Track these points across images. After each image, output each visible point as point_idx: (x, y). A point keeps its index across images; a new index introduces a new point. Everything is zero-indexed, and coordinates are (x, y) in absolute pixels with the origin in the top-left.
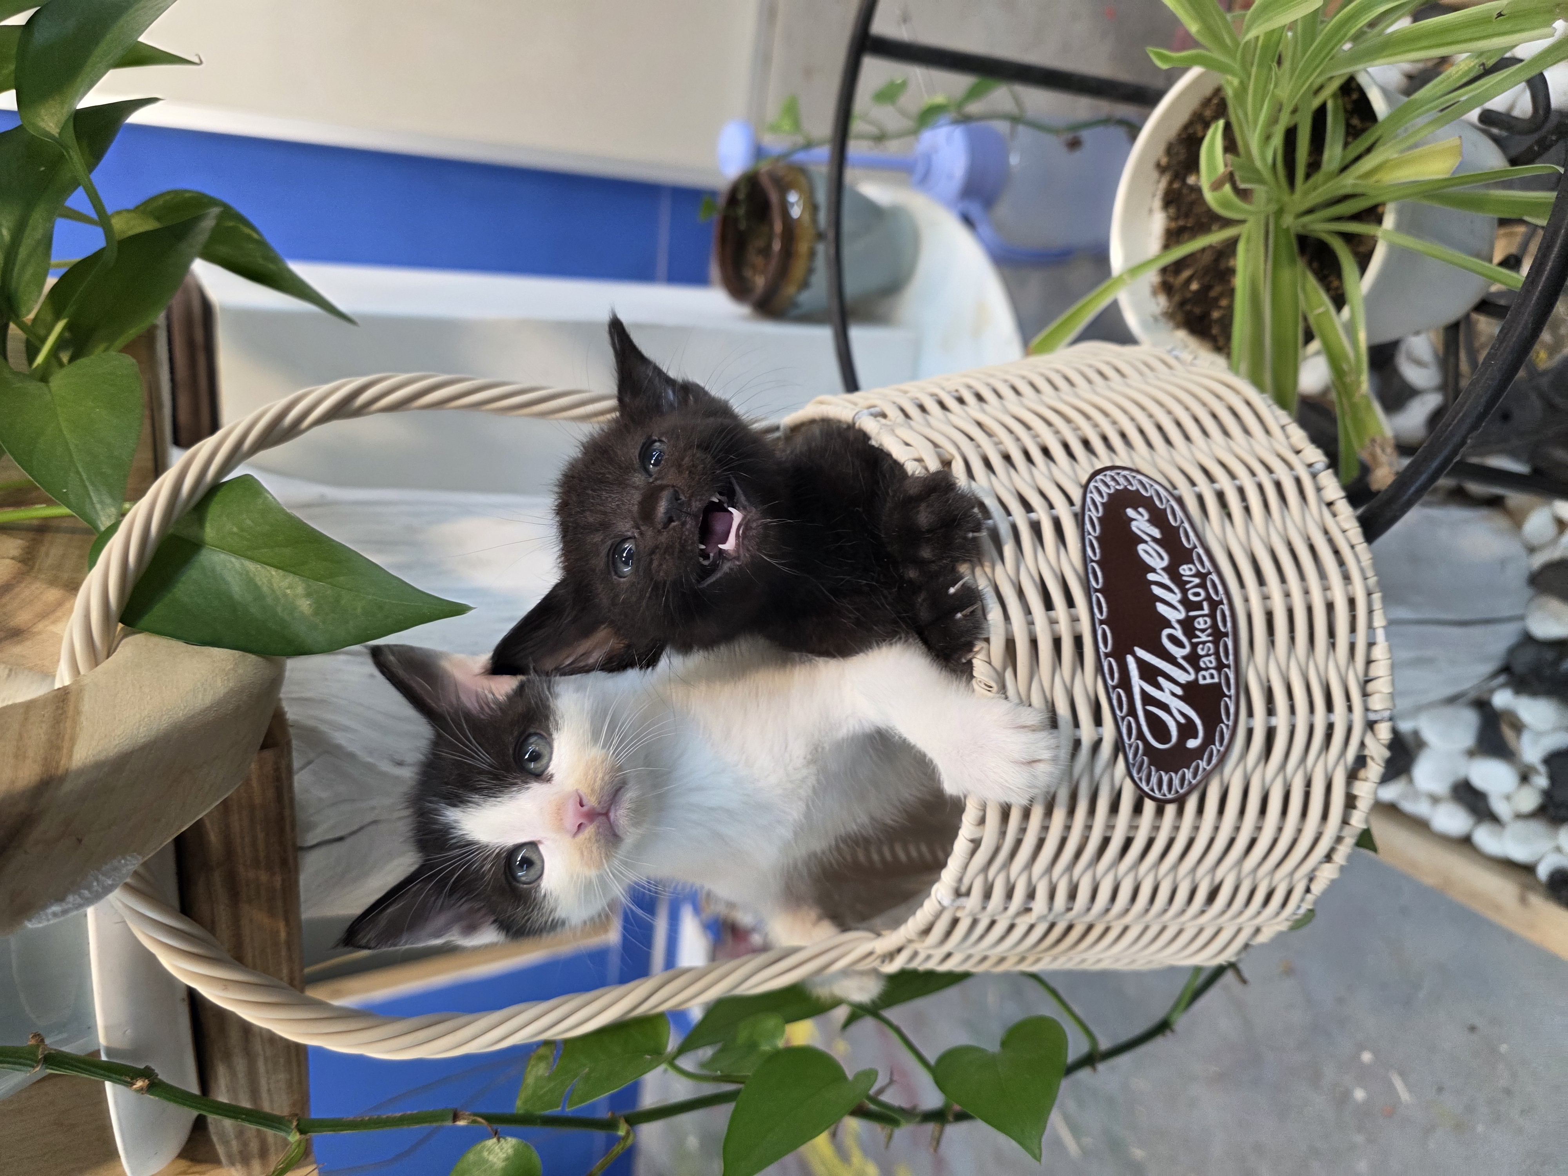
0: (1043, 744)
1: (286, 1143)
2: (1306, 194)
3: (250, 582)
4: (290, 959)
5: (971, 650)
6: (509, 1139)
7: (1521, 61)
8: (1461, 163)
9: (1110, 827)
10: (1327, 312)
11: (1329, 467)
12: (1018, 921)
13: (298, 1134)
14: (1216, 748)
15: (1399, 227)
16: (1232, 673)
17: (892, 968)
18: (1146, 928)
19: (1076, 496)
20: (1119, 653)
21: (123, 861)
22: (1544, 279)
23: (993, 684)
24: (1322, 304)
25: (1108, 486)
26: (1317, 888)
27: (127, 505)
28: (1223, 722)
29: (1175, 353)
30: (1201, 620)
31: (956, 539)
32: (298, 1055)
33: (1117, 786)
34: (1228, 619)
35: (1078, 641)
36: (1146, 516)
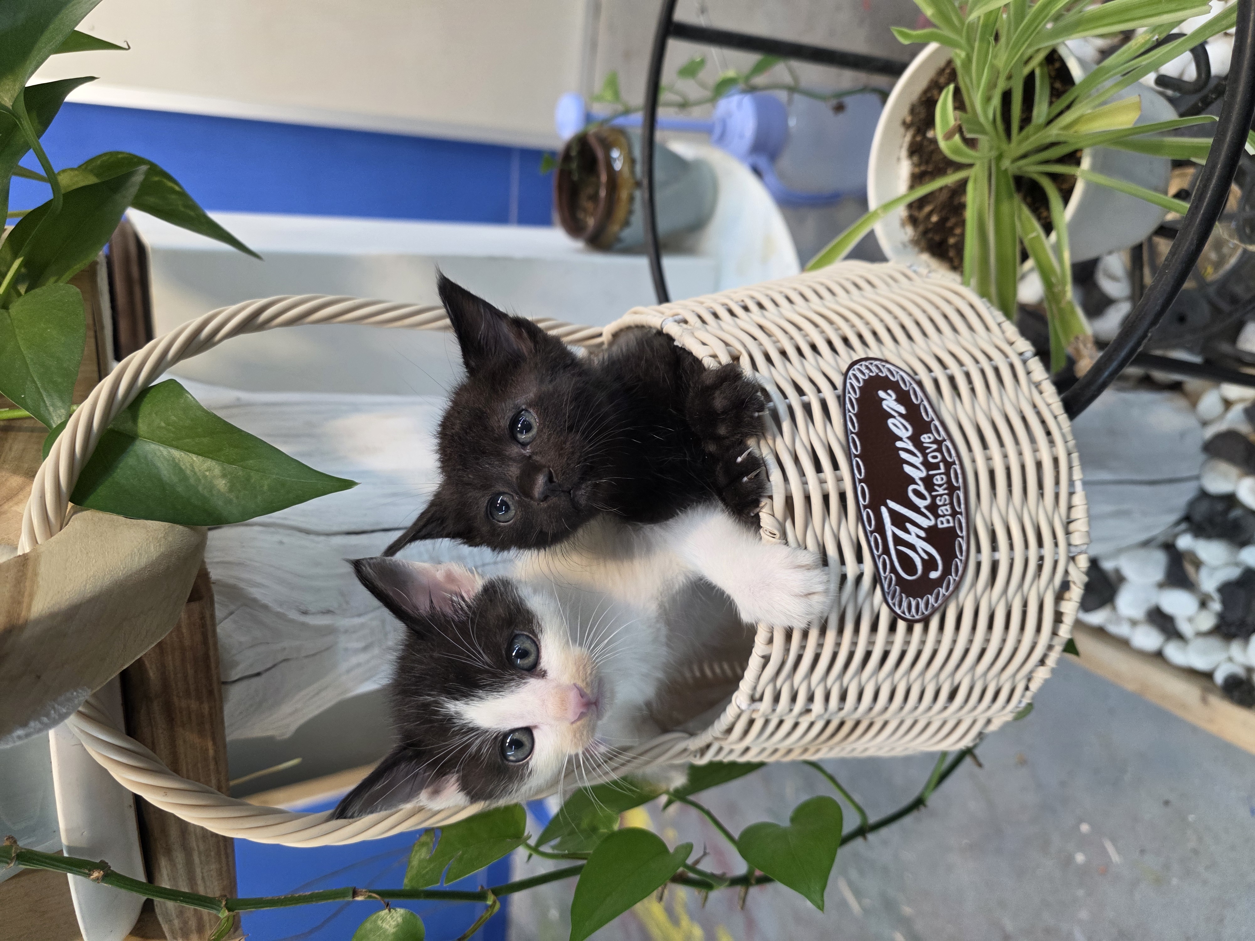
0: (817, 580)
1: (218, 918)
2: (1020, 142)
3: (176, 466)
4: (218, 772)
5: (758, 506)
6: (398, 910)
7: (1184, 35)
8: (1140, 117)
9: (871, 643)
10: (1038, 237)
11: (1036, 354)
12: (801, 720)
13: (227, 911)
14: (952, 578)
15: (1094, 167)
16: (963, 518)
17: (702, 761)
18: (901, 723)
19: (838, 381)
20: (875, 505)
21: (75, 693)
22: (1205, 204)
23: (776, 532)
24: (1034, 230)
25: (863, 374)
26: (1034, 686)
27: (74, 407)
28: (957, 558)
29: (914, 268)
30: (938, 477)
31: (745, 418)
32: (226, 848)
33: (876, 610)
34: (960, 476)
35: (842, 497)
36: (894, 396)
